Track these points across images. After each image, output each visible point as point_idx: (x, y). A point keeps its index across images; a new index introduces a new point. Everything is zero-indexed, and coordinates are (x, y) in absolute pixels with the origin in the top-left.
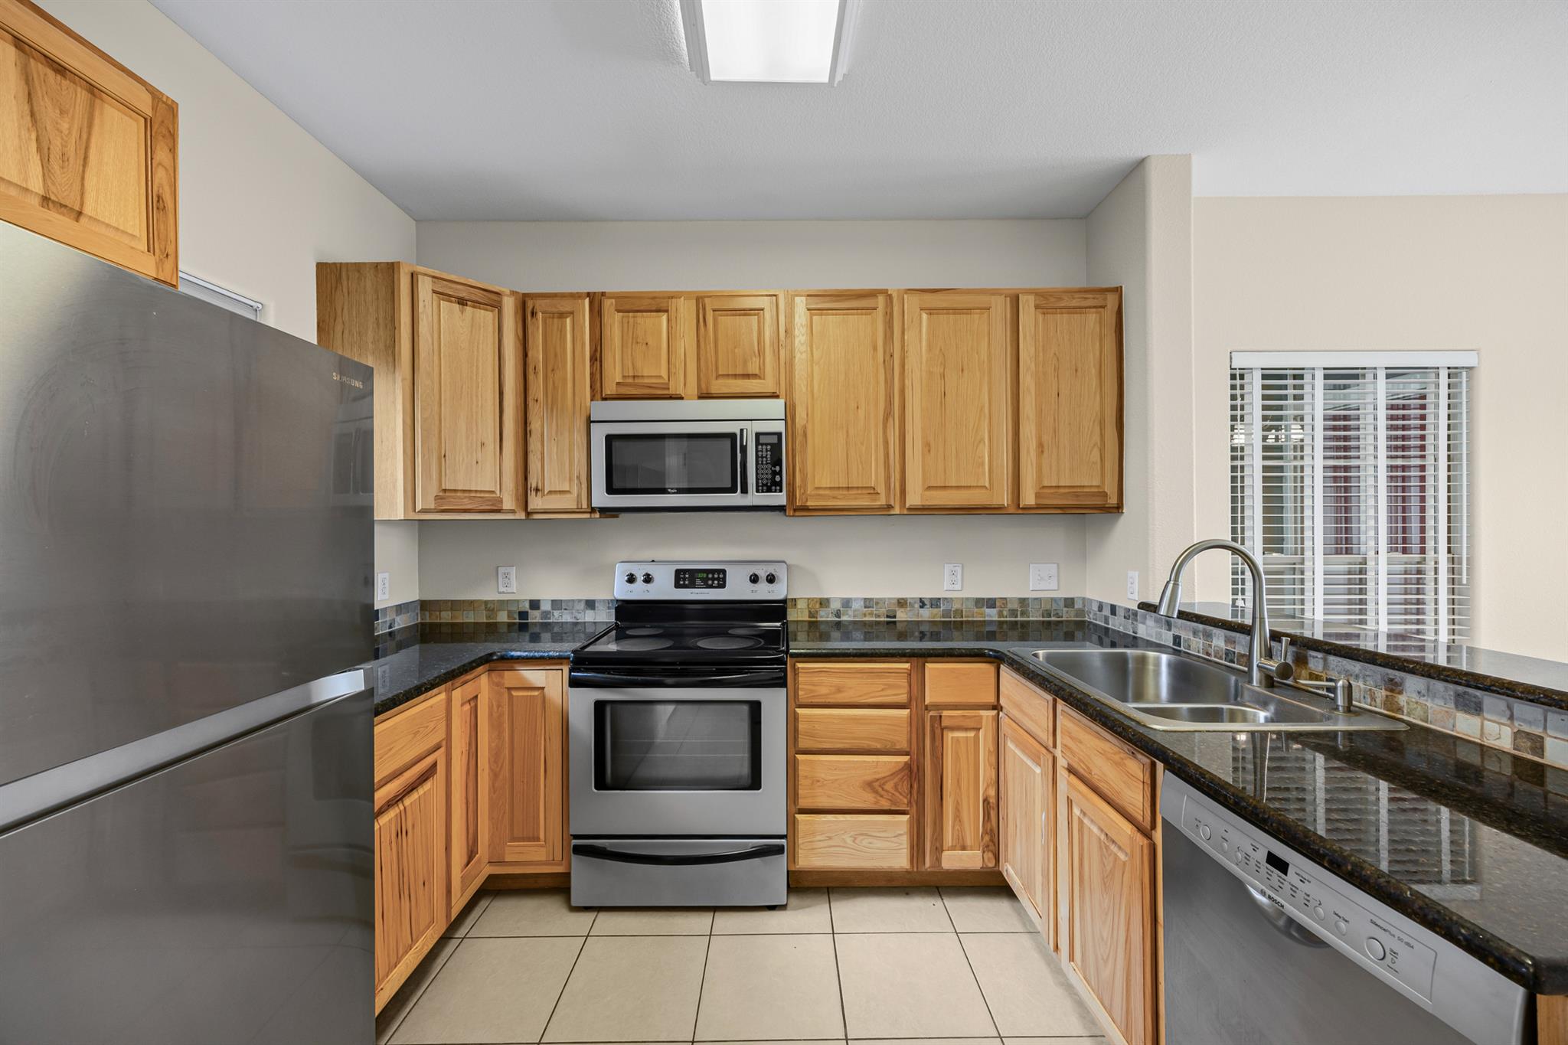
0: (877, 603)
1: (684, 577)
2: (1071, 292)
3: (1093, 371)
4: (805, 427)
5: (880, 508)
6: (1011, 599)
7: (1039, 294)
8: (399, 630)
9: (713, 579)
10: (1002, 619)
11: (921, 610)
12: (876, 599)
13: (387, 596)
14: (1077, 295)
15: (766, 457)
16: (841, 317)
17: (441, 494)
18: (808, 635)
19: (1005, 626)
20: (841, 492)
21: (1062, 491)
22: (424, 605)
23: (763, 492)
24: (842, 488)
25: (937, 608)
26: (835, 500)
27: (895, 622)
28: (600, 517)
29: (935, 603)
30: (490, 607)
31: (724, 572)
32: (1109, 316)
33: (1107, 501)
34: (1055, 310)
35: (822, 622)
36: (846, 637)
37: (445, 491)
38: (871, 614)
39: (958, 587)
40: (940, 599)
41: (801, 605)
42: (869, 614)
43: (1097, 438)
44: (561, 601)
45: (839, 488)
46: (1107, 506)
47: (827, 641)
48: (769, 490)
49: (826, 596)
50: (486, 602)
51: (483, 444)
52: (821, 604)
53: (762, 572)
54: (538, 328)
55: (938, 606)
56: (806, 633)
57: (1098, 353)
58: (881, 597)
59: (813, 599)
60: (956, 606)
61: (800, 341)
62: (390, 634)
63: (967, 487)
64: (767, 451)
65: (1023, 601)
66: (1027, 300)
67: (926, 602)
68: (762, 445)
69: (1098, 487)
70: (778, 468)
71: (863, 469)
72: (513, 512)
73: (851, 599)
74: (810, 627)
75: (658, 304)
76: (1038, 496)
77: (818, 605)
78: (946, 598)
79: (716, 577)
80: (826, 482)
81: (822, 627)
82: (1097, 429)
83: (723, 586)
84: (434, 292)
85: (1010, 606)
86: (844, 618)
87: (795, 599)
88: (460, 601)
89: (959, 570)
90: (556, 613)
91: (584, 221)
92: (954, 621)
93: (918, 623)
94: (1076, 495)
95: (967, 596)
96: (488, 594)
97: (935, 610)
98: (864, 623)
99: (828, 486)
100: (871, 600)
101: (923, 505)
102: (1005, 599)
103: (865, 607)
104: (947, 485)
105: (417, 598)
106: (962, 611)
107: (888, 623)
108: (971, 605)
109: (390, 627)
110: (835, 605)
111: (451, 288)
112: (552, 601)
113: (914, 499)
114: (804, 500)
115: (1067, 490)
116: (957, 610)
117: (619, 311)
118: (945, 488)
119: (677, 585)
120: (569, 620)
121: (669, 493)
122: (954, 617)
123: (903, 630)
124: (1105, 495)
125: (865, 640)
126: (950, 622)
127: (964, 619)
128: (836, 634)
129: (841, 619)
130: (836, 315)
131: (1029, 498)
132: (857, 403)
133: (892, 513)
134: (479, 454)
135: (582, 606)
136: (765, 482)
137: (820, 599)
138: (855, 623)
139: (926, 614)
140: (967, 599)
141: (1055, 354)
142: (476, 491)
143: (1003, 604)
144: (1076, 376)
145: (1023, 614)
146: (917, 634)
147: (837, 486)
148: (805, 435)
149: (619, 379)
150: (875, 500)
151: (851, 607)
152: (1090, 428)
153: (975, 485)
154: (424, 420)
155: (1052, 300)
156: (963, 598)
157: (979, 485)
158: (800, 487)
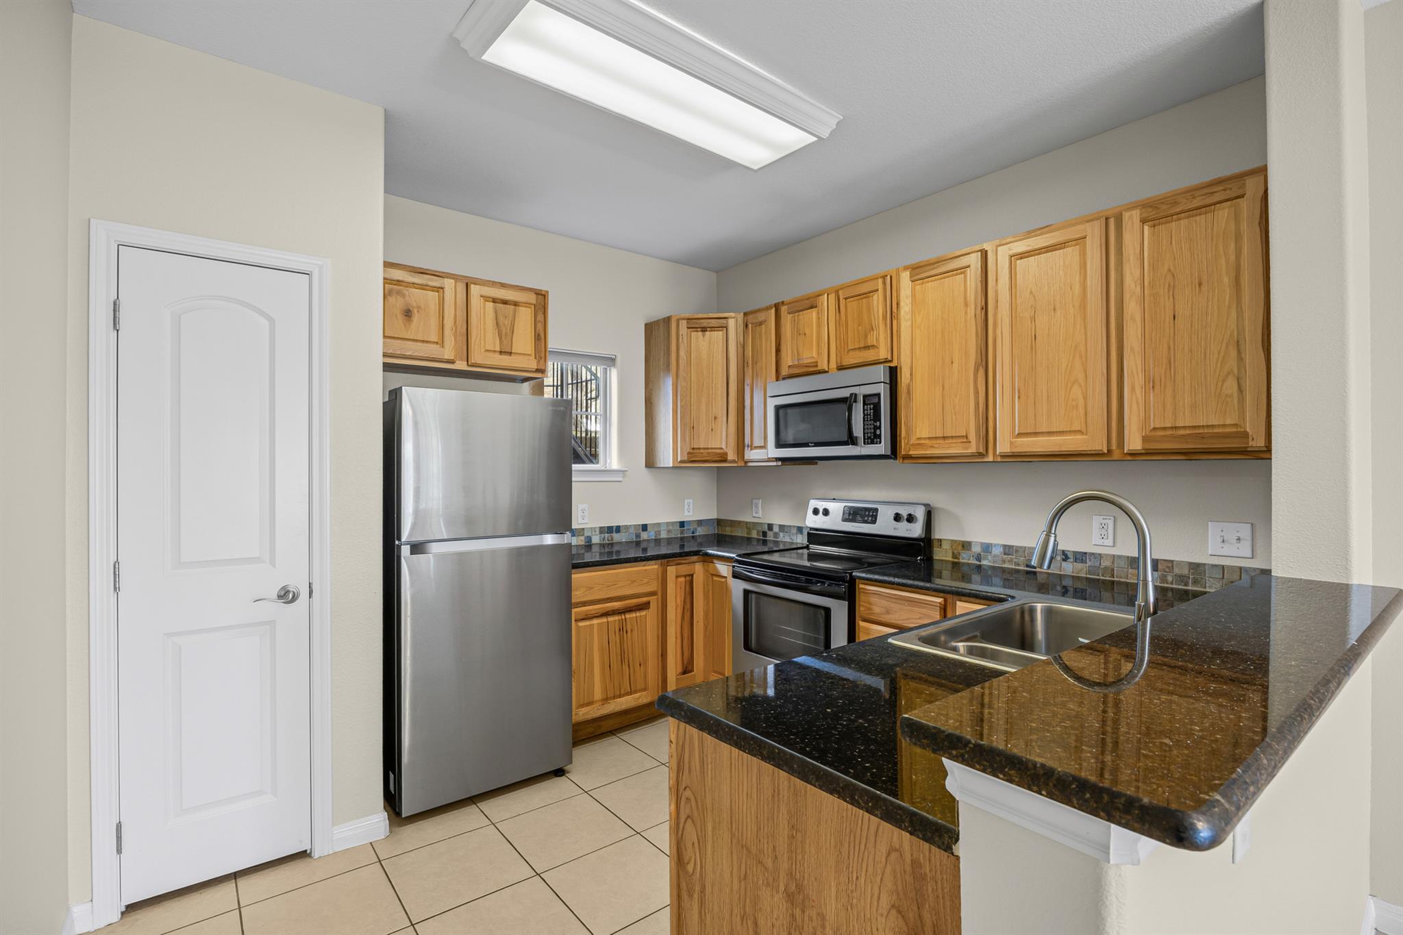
0: (1017, 551)
1: (853, 514)
2: (1191, 192)
3: (1226, 280)
4: (909, 385)
5: (972, 455)
6: (1180, 563)
7: (1145, 205)
8: (700, 536)
9: (868, 516)
10: (1166, 585)
11: (1064, 564)
12: (1017, 547)
13: (691, 514)
14: (1198, 193)
15: (870, 415)
16: (939, 281)
17: (691, 451)
18: (951, 574)
19: (1170, 594)
20: (938, 442)
21: (1182, 432)
22: (719, 522)
23: (868, 444)
24: (939, 437)
25: (1082, 562)
26: (932, 449)
27: (1035, 573)
28: (782, 465)
29: (1080, 557)
30: (749, 526)
31: (876, 510)
32: (1247, 207)
33: (1248, 443)
34: (1169, 217)
35: (964, 564)
36: (987, 580)
37: (693, 449)
38: (1011, 561)
39: (1109, 542)
40: (1086, 553)
41: (945, 546)
42: (1009, 561)
43: (1232, 363)
44: (784, 526)
45: (936, 438)
46: (1249, 449)
47: (968, 583)
48: (872, 443)
49: (968, 540)
50: (747, 523)
51: (715, 418)
52: (963, 546)
53: (904, 512)
54: (749, 335)
55: (1083, 561)
56: (950, 572)
57: (1233, 257)
58: (1021, 545)
59: (956, 541)
60: (1106, 563)
61: (905, 312)
62: (693, 537)
63: (1059, 432)
64: (871, 410)
65: (1196, 567)
66: (1131, 216)
67: (1070, 555)
68: (867, 405)
69: (1236, 425)
70: (878, 424)
71: (956, 419)
72: (734, 461)
73: (991, 544)
74: (953, 567)
75: (810, 303)
76: (1145, 439)
77: (960, 548)
78: (1093, 554)
79: (869, 515)
80: (925, 434)
81: (965, 569)
82: (1233, 353)
83: (874, 522)
84: (688, 328)
85: (1176, 571)
86: (984, 562)
87: (941, 540)
88: (736, 521)
89: (1110, 523)
90: (781, 534)
91: (799, 243)
92: (1103, 580)
93: (1061, 577)
94: (1202, 437)
95: (1120, 554)
96: (747, 518)
97: (1079, 566)
98: (1003, 570)
99: (927, 436)
100: (1011, 547)
101: (1013, 452)
102: (1172, 561)
103: (1005, 554)
104: (1037, 431)
105: (716, 517)
106: (1113, 570)
107: (1028, 572)
108: (1123, 563)
109: (693, 533)
110: (976, 549)
111: (697, 323)
112: (780, 525)
113: (1003, 447)
114: (908, 449)
115: (1188, 432)
116: (1106, 568)
117: (789, 313)
118: (1036, 434)
119: (844, 520)
120: (788, 540)
121: (810, 446)
122: (1103, 576)
123: (1043, 582)
124: (1245, 435)
125: (1004, 587)
126: (1099, 580)
127: (1115, 579)
128: (976, 577)
129: (982, 563)
130: (935, 281)
131: (1134, 442)
132: (952, 358)
133: (986, 460)
134: (713, 425)
135: (794, 531)
136: (869, 435)
137: (963, 542)
138: (993, 568)
139: (1068, 568)
140: (1120, 557)
141: (1169, 270)
142: (712, 448)
143: (1168, 567)
144: (1200, 291)
145: (1195, 582)
146: (1059, 588)
147: (934, 436)
148: (909, 393)
149: (790, 363)
150: (967, 449)
151: (991, 553)
152: (1222, 354)
153: (1068, 429)
154: (682, 407)
155: (1164, 207)
156: (1114, 556)
157: (1073, 429)
158: (905, 438)
